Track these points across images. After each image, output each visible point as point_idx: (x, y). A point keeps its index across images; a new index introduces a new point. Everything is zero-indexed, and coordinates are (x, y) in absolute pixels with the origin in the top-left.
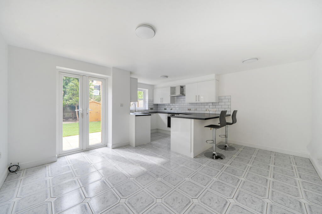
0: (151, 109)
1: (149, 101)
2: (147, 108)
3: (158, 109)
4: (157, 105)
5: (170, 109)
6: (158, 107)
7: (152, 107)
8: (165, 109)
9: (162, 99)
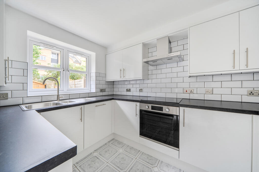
0: (102, 91)
1: (98, 75)
2: (93, 90)
3: (115, 89)
4: (113, 83)
5: (138, 89)
6: (115, 86)
7: (104, 87)
8: (129, 90)
9: (123, 71)
